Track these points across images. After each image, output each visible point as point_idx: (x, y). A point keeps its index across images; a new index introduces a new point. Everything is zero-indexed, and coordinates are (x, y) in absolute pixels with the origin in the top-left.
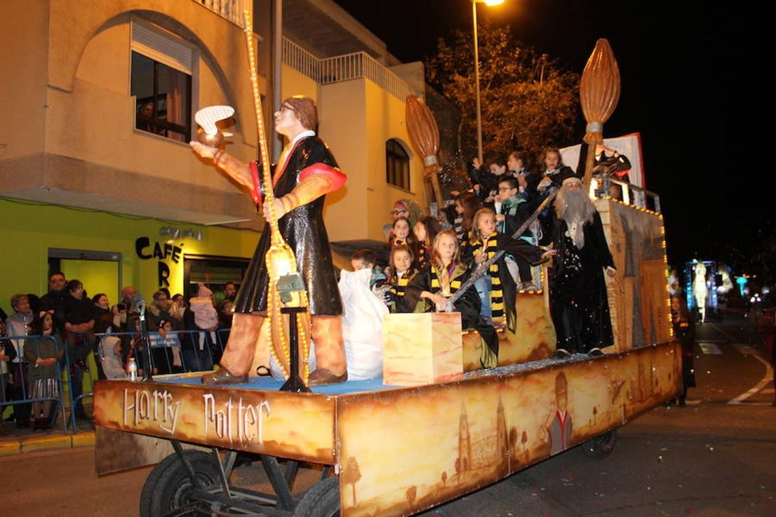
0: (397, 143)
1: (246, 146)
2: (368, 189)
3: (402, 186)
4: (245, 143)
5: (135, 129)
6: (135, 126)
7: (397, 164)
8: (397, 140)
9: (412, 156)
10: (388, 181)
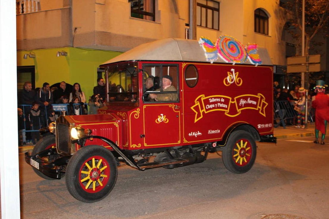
0: (262, 10)
1: (180, 20)
2: (244, 36)
3: (264, 33)
4: (180, 18)
5: (131, 17)
6: (130, 16)
7: (262, 22)
8: (262, 9)
9: (270, 16)
10: (255, 31)
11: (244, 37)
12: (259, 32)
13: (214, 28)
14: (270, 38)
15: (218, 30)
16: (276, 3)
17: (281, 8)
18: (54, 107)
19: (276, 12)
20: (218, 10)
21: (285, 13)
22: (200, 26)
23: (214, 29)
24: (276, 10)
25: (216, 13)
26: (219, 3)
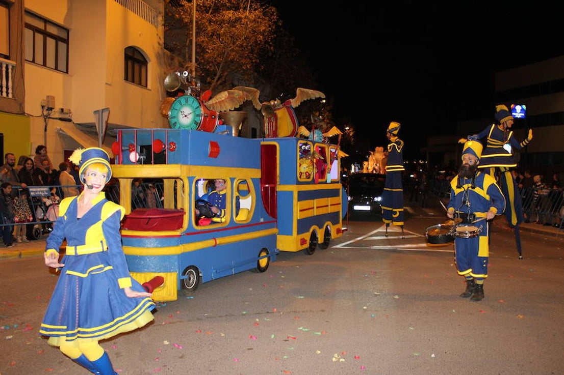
0: (137, 50)
2: (106, 83)
3: (140, 84)
7: (136, 67)
8: (136, 48)
9: (150, 61)
10: (126, 79)
11: (107, 85)
12: (133, 81)
13: (59, 69)
14: (149, 91)
15: (67, 72)
16: (159, 43)
17: (166, 51)
18: (31, 190)
19: (158, 56)
20: (66, 41)
21: (172, 59)
22: (32, 62)
23: (57, 70)
24: (158, 53)
25: (62, 46)
26: (68, 31)
